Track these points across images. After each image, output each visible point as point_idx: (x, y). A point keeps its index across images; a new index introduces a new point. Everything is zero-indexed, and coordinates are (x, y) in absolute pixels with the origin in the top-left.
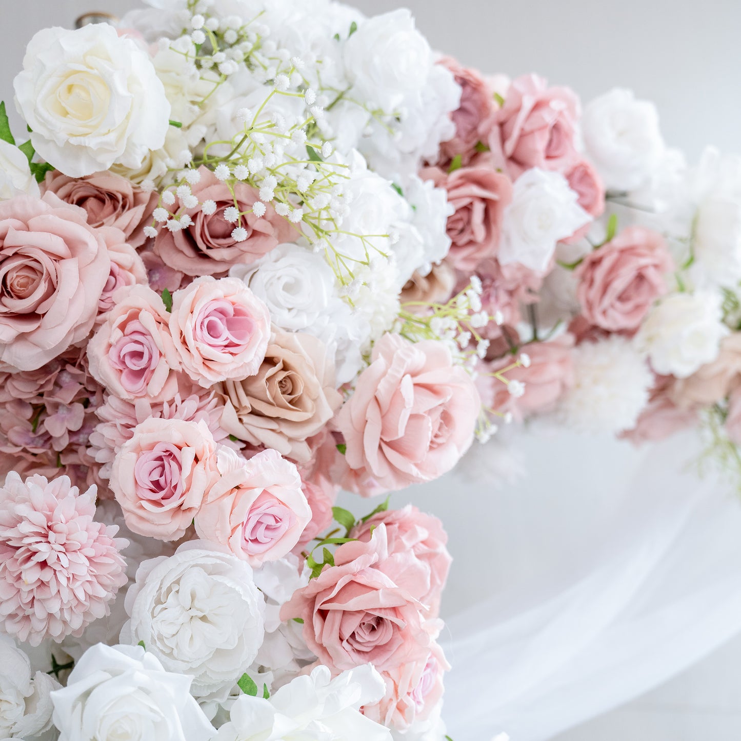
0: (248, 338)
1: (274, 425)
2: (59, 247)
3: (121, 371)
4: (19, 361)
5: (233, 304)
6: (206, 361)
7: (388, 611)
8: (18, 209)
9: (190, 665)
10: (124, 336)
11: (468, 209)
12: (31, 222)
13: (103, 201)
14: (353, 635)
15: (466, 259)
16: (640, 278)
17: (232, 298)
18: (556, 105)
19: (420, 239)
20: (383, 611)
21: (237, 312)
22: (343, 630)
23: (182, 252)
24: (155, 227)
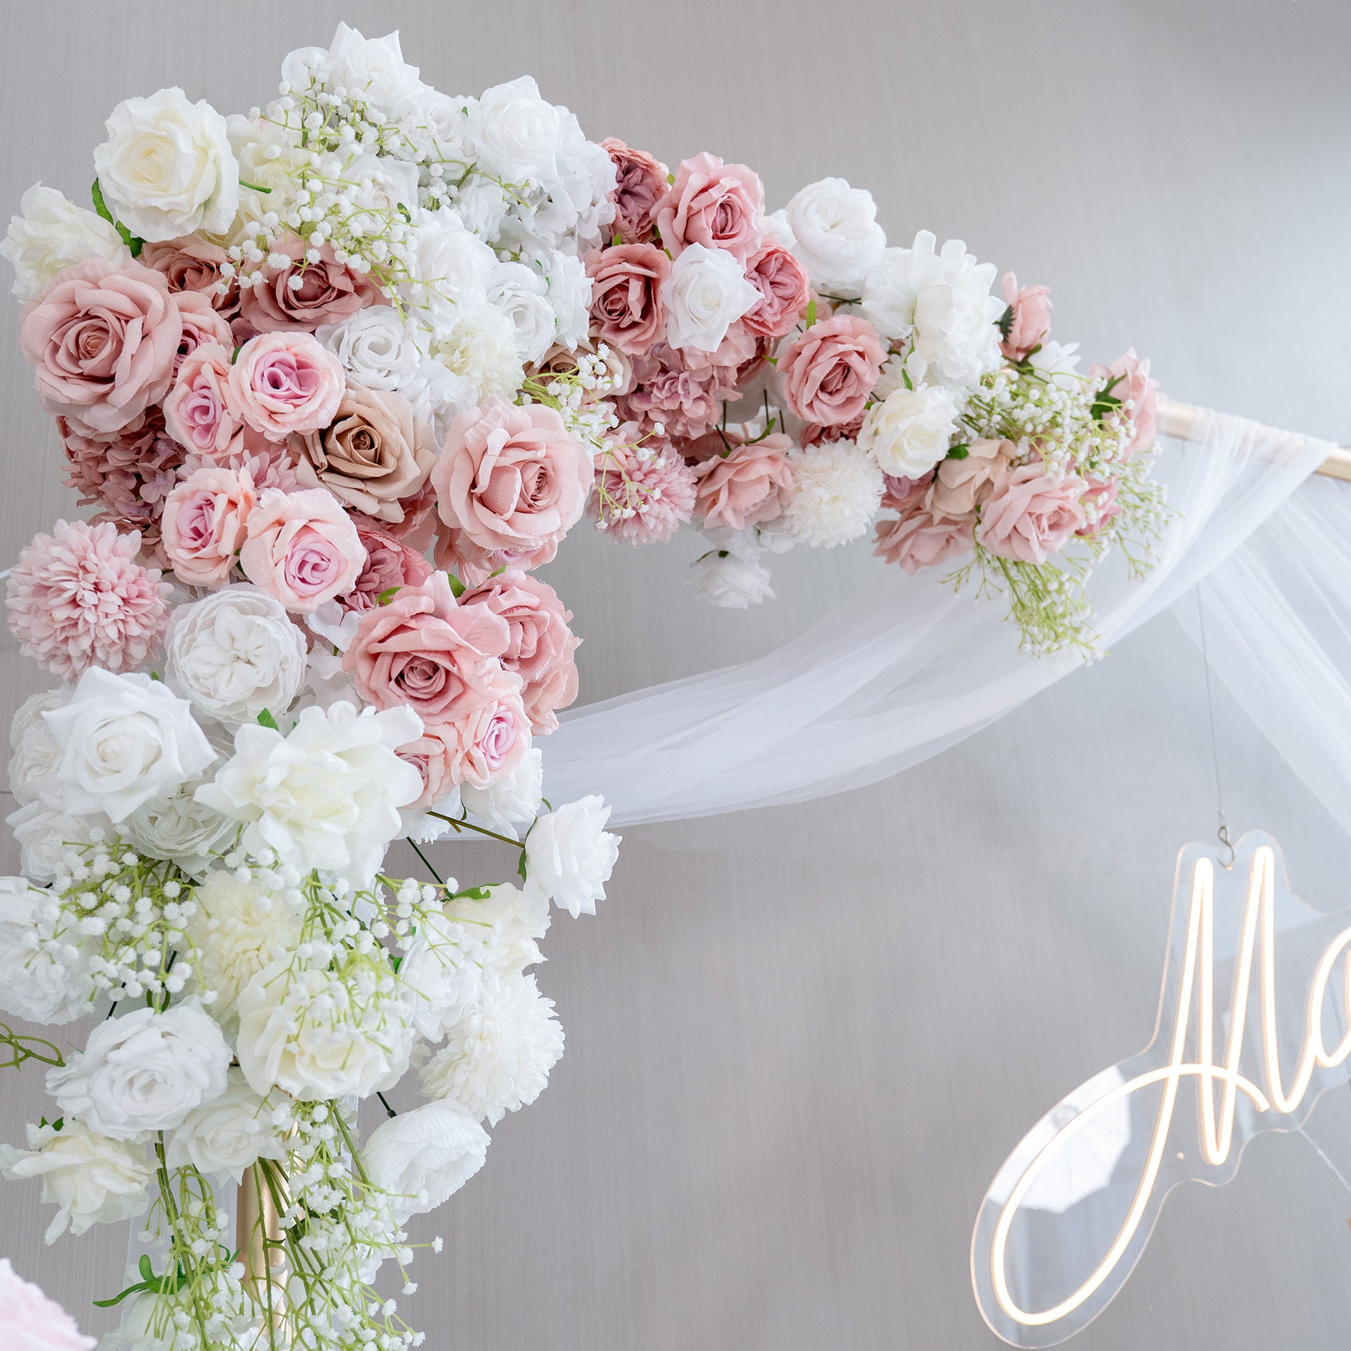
0: (312, 391)
1: (360, 485)
2: (127, 307)
3: (194, 428)
4: (97, 422)
5: (296, 356)
6: (272, 414)
7: (438, 655)
8: (88, 272)
9: (223, 703)
10: (193, 391)
11: (623, 287)
12: (100, 283)
13: (200, 271)
14: (401, 675)
15: (633, 343)
16: (844, 369)
17: (294, 350)
18: (726, 183)
19: (549, 309)
20: (432, 654)
21: (301, 366)
22: (393, 669)
23: (268, 315)
24: (225, 283)
